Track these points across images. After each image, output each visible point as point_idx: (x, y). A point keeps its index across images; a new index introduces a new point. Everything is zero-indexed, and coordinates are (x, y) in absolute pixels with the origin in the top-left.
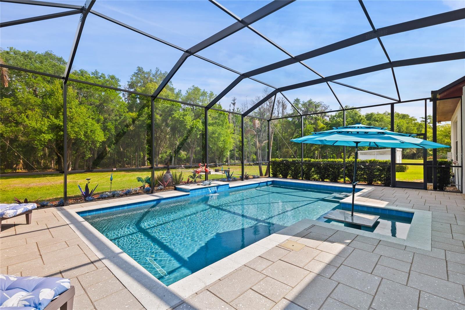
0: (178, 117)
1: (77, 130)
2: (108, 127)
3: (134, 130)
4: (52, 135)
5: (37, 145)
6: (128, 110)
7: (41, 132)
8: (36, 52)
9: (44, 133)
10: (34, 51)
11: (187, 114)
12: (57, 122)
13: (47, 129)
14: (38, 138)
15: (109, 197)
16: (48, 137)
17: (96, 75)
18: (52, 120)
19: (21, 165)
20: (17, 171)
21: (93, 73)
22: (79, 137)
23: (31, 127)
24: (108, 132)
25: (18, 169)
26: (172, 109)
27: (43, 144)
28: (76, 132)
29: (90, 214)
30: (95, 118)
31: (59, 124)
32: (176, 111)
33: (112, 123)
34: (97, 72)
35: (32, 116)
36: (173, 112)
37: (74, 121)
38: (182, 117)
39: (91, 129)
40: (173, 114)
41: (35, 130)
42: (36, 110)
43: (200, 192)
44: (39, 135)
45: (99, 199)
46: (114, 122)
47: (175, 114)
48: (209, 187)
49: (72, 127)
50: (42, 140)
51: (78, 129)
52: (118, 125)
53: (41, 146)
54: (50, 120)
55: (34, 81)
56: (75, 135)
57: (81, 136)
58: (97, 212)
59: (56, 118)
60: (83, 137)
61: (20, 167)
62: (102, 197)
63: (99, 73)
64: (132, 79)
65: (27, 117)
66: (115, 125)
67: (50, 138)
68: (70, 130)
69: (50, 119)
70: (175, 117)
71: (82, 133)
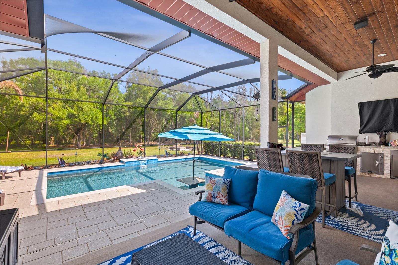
0: (161, 105)
1: (85, 117)
2: (109, 114)
3: (130, 116)
4: (69, 121)
5: (59, 128)
6: (124, 101)
7: (62, 119)
8: (62, 61)
9: (64, 119)
10: (60, 60)
11: (168, 103)
12: (72, 111)
13: (65, 117)
14: (60, 123)
15: (75, 165)
16: (66, 122)
17: (103, 74)
18: (69, 110)
19: (52, 142)
20: (50, 145)
21: (101, 73)
22: (88, 122)
23: (56, 115)
24: (109, 117)
25: (51, 144)
26: (157, 99)
27: (63, 127)
28: (85, 118)
29: (57, 174)
30: (100, 107)
31: (74, 113)
32: (159, 101)
33: (113, 111)
34: (104, 72)
35: (56, 108)
36: (158, 102)
37: (84, 111)
38: (164, 105)
39: (96, 116)
40: (158, 103)
41: (58, 118)
42: (59, 103)
43: (133, 163)
44: (61, 121)
45: (69, 166)
46: (114, 110)
47: (159, 103)
48: (141, 161)
49: (83, 115)
50: (63, 124)
51: (87, 116)
52: (117, 112)
53: (62, 129)
54: (68, 111)
55: (59, 82)
56: (84, 120)
57: (89, 121)
58: (61, 173)
59: (72, 109)
60: (90, 122)
61: (52, 143)
62: (71, 165)
63: (106, 73)
64: (130, 76)
65: (53, 109)
66: (115, 112)
67: (68, 123)
68: (81, 117)
69: (68, 109)
70: (159, 105)
71: (89, 119)
